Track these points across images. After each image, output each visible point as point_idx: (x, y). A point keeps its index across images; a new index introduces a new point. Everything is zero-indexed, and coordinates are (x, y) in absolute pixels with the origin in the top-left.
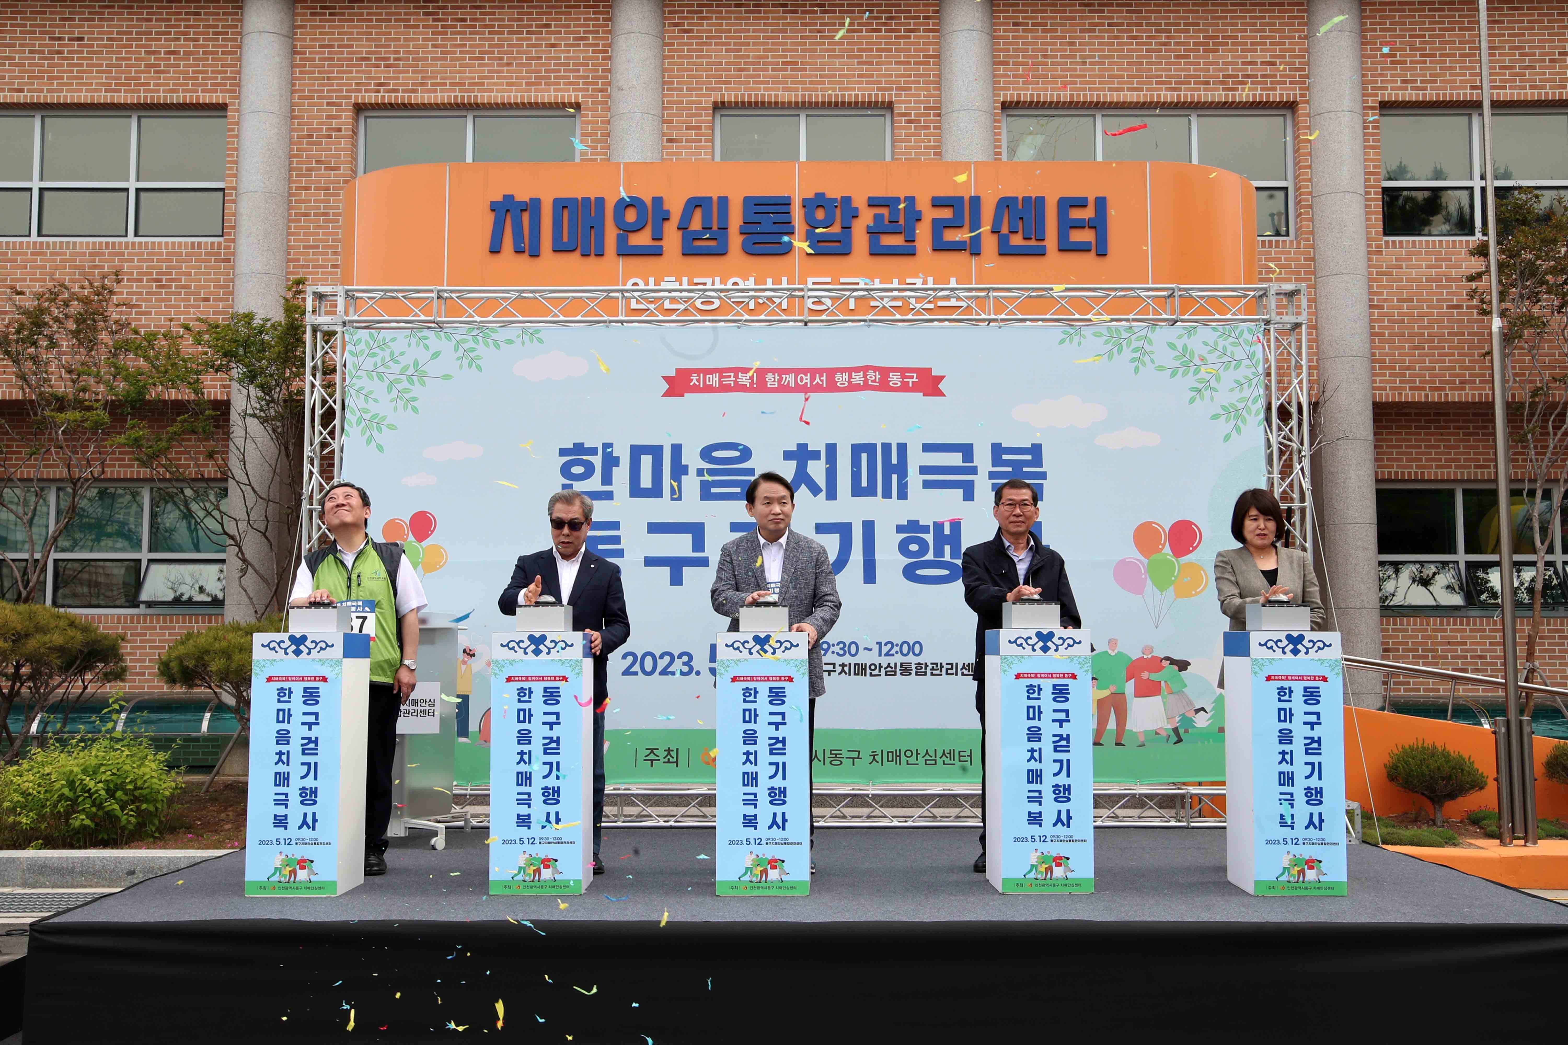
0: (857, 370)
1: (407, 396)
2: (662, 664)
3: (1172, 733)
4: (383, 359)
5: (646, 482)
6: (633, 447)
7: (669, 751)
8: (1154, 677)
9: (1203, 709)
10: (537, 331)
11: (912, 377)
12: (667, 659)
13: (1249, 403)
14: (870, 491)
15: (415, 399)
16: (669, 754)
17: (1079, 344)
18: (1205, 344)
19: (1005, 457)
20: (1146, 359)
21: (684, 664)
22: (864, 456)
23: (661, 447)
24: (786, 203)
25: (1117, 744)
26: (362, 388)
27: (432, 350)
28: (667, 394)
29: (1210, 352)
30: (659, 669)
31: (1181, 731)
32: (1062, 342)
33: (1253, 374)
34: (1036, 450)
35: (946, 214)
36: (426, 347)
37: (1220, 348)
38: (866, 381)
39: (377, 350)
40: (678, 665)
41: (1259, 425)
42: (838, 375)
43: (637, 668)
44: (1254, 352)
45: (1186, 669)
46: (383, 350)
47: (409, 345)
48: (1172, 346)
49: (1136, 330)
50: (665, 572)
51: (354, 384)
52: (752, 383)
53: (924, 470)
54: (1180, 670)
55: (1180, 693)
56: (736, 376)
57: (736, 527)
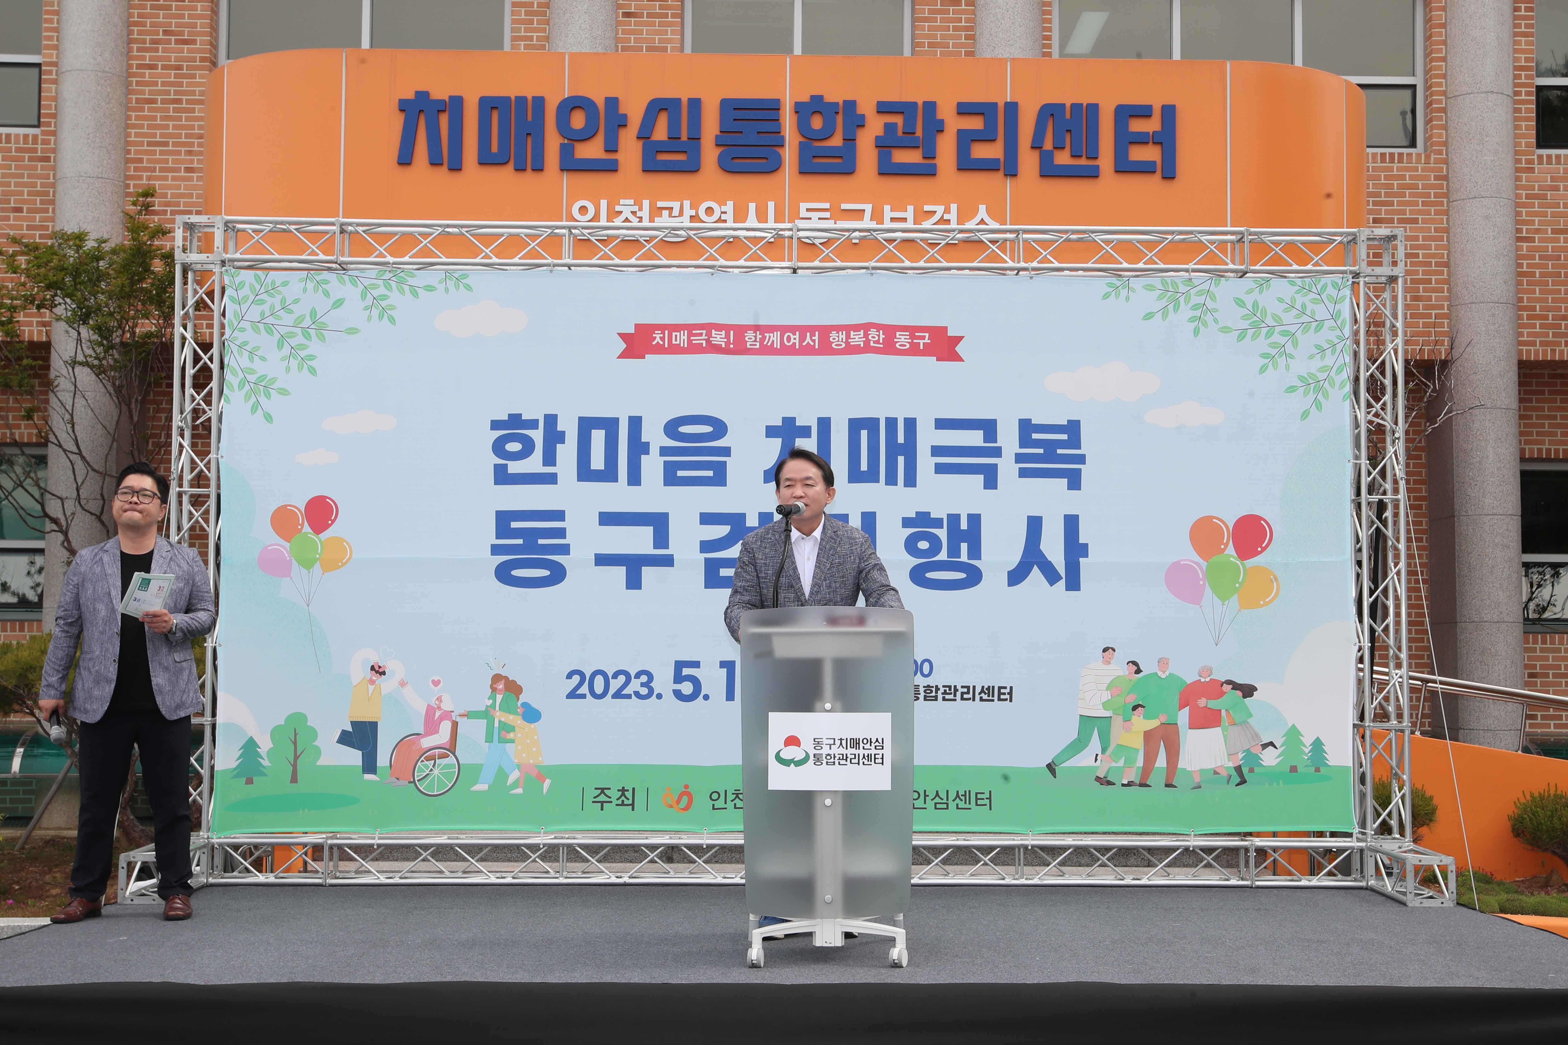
0: (856, 328)
1: (303, 354)
2: (615, 685)
3: (1234, 773)
4: (272, 306)
5: (598, 462)
6: (582, 420)
7: (623, 790)
8: (1213, 704)
9: (1271, 744)
10: (465, 276)
11: (923, 338)
12: (622, 679)
13: (1333, 373)
14: (871, 476)
15: (312, 357)
16: (623, 795)
17: (1127, 298)
18: (1280, 300)
19: (1035, 436)
20: (1208, 318)
21: (643, 685)
22: (864, 434)
23: (616, 420)
24: (772, 108)
25: (1168, 785)
26: (246, 343)
27: (335, 296)
28: (624, 355)
29: (1286, 311)
30: (612, 691)
31: (1245, 770)
32: (1106, 296)
33: (1338, 337)
34: (1073, 428)
35: (975, 124)
36: (327, 294)
37: (1298, 306)
38: (867, 342)
39: (264, 297)
40: (635, 685)
41: (1344, 400)
42: (834, 334)
43: (584, 690)
44: (1339, 311)
45: (1252, 695)
46: (272, 296)
47: (305, 290)
48: (1240, 303)
49: (1196, 282)
50: (620, 573)
51: (236, 338)
52: (728, 343)
53: (937, 451)
54: (1245, 697)
55: (1245, 724)
56: (709, 335)
57: (707, 519)
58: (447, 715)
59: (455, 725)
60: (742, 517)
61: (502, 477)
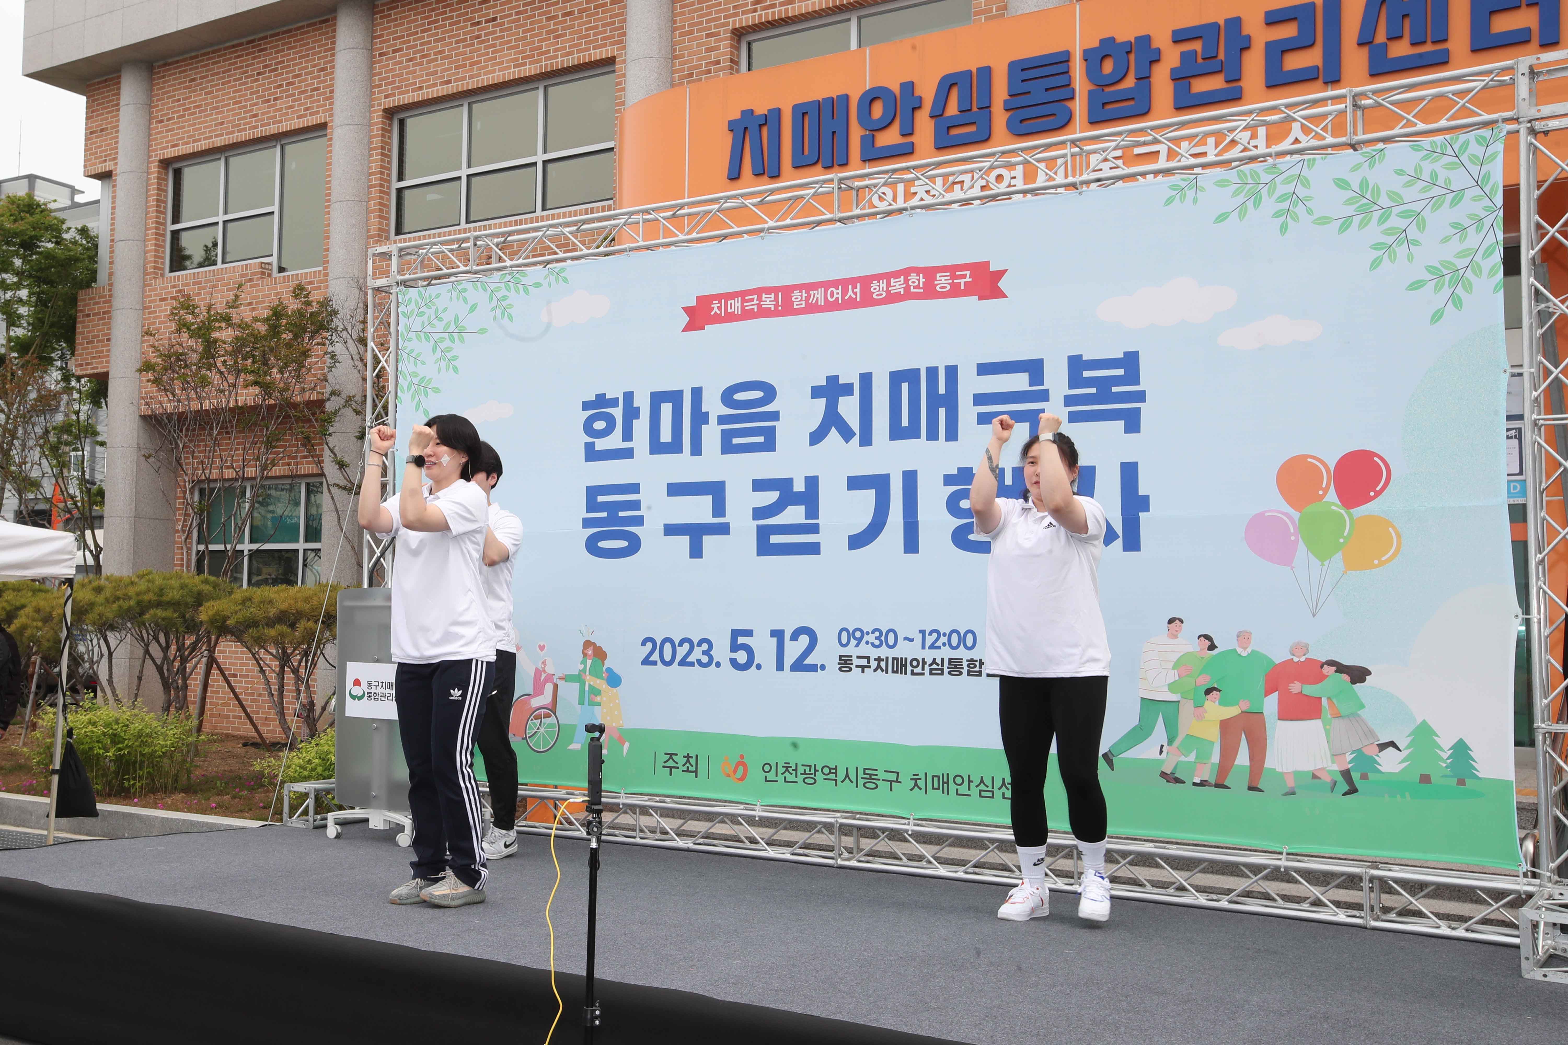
0: (896, 274)
1: (449, 355)
2: (682, 651)
3: (1340, 779)
4: (429, 317)
5: (666, 436)
6: (653, 395)
7: (688, 757)
8: (1310, 690)
9: (1392, 744)
10: (563, 270)
11: (964, 276)
12: (686, 646)
13: (1478, 258)
14: (912, 432)
15: (455, 358)
16: (688, 761)
17: (1195, 201)
18: (1400, 172)
19: (1087, 374)
20: (1300, 209)
21: (704, 653)
22: (905, 387)
23: (681, 392)
24: (1063, 60)
25: (1251, 788)
26: (412, 351)
27: (471, 303)
28: (688, 328)
29: (1408, 185)
30: (679, 658)
31: (1355, 776)
32: (1169, 201)
33: (1485, 209)
34: (1131, 361)
35: (1288, 31)
36: (465, 301)
37: (1426, 176)
38: (907, 289)
39: (424, 309)
40: (697, 654)
41: (1495, 291)
42: (875, 284)
43: (655, 657)
44: (1488, 175)
45: (1363, 680)
46: (429, 308)
47: (451, 300)
48: (1341, 184)
49: (1282, 168)
50: (684, 541)
51: (406, 347)
52: (776, 306)
53: (979, 399)
54: (1353, 682)
55: (1353, 717)
56: (760, 299)
57: (759, 485)
58: (549, 678)
59: (556, 687)
60: (789, 482)
61: (592, 454)
